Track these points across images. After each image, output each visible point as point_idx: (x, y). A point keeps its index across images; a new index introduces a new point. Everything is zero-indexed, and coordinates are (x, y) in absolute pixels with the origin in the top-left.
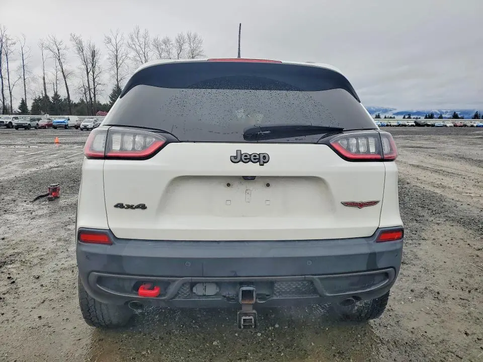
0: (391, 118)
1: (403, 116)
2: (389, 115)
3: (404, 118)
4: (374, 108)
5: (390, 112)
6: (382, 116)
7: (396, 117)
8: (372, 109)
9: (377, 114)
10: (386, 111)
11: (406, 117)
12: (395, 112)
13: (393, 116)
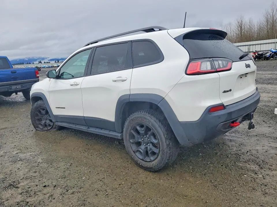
0: (48, 63)
1: (54, 61)
2: (46, 61)
3: (55, 62)
4: (36, 57)
5: (46, 60)
6: (43, 62)
7: (50, 62)
8: (35, 58)
9: (40, 61)
10: (43, 59)
11: (57, 61)
12: (49, 59)
13: (48, 62)
